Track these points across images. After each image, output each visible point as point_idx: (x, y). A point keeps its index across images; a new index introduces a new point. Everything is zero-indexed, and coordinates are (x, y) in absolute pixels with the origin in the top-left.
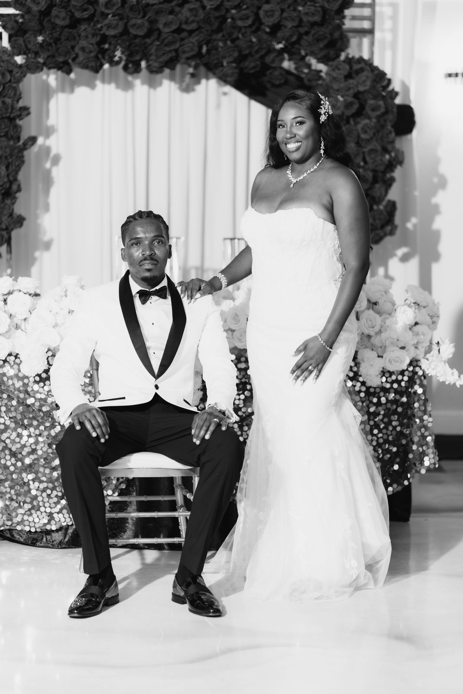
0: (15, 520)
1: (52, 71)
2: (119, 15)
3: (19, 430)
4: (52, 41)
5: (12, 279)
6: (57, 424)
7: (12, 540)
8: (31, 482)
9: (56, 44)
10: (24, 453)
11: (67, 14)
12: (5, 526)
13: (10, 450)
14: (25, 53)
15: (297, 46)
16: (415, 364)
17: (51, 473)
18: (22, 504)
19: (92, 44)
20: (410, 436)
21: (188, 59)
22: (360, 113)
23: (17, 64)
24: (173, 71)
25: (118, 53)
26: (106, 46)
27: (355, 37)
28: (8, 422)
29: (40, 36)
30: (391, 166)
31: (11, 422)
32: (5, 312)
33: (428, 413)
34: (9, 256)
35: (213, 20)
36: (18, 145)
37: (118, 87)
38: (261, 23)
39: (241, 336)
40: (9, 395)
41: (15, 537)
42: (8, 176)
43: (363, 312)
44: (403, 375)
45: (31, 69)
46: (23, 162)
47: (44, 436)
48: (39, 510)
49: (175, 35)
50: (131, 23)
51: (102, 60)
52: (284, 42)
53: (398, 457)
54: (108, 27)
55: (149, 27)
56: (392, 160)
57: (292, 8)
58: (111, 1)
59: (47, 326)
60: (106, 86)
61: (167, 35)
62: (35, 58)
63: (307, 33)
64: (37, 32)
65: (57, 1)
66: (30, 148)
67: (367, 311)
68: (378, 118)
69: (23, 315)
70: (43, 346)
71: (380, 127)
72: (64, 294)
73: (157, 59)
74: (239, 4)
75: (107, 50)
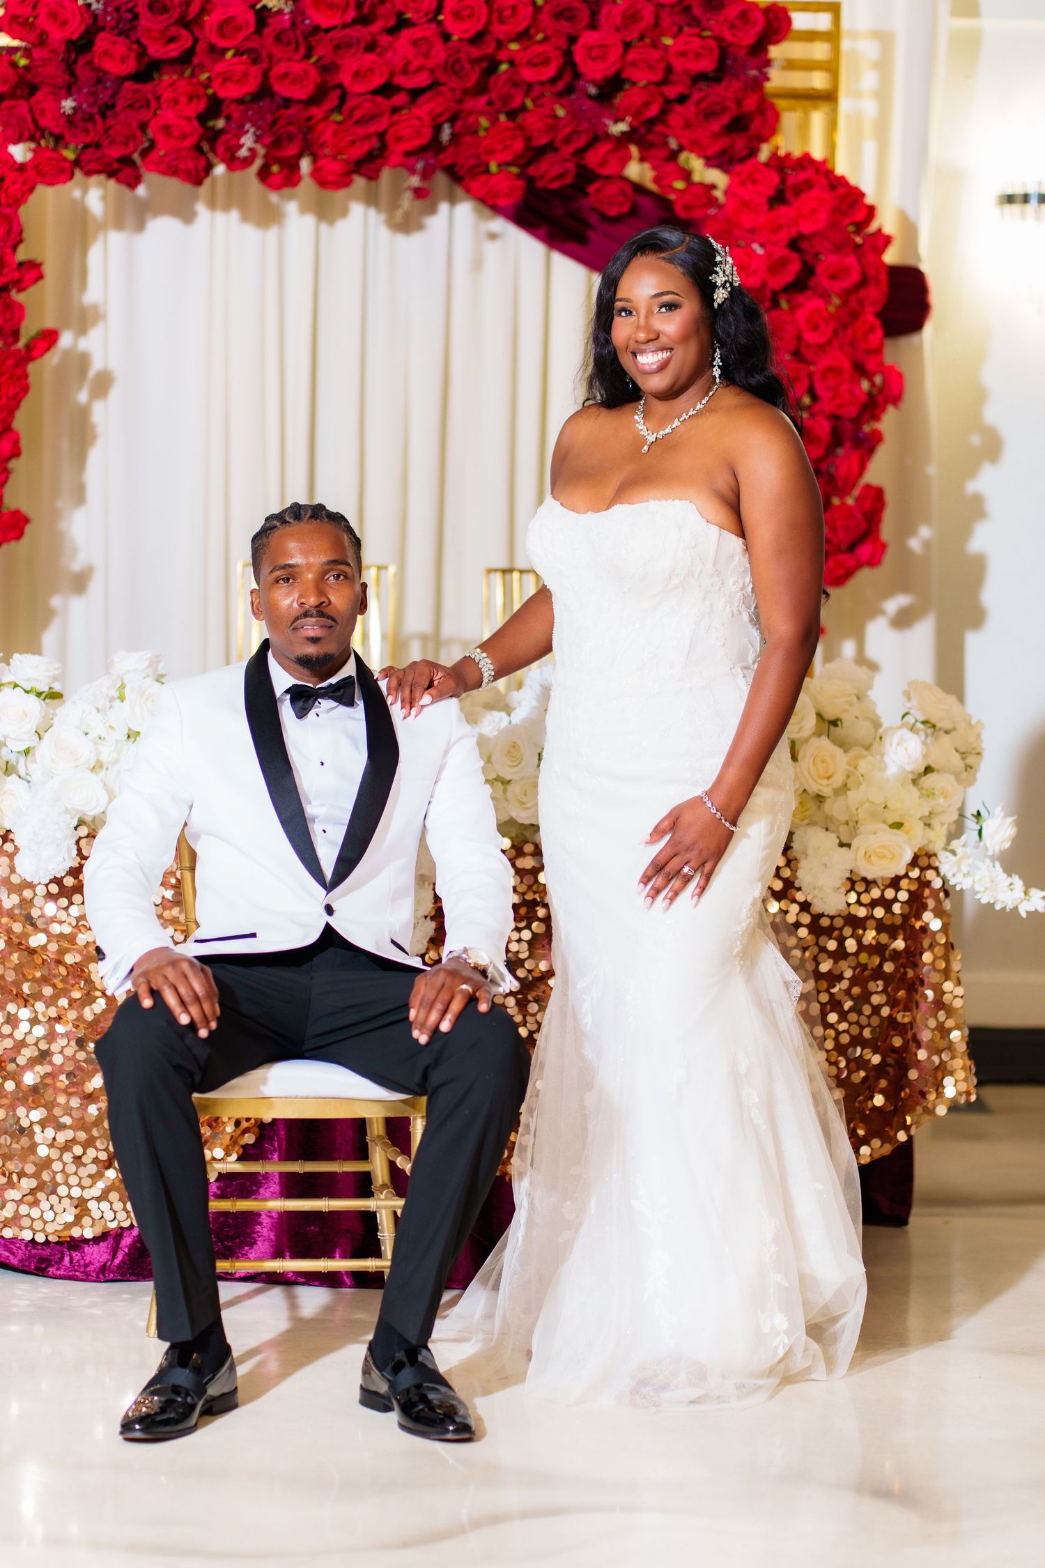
1: (94, 179)
2: (249, 51)
3: (11, 1007)
4: (95, 110)
6: (98, 994)
8: (37, 1129)
9: (104, 116)
10: (21, 1060)
11: (130, 49)
14: (32, 138)
15: (659, 128)
16: (923, 862)
17: (83, 1107)
18: (15, 1178)
19: (187, 118)
20: (912, 1029)
21: (408, 154)
22: (800, 285)
23: (15, 163)
24: (373, 183)
25: (248, 141)
26: (220, 124)
27: (792, 109)
29: (67, 99)
30: (874, 406)
33: (953, 975)
35: (467, 66)
36: (13, 348)
37: (245, 218)
38: (577, 75)
39: (525, 794)
43: (806, 741)
44: (898, 889)
45: (45, 174)
46: (25, 389)
47: (68, 1022)
48: (54, 1192)
49: (379, 99)
50: (276, 71)
51: (211, 156)
52: (629, 119)
53: (884, 1078)
54: (225, 80)
55: (319, 80)
56: (875, 392)
57: (647, 40)
58: (232, 18)
59: (76, 767)
60: (220, 217)
61: (361, 99)
62: (55, 150)
63: (682, 99)
64: (61, 88)
65: (109, 18)
66: (41, 355)
67: (814, 740)
68: (845, 295)
69: (22, 740)
70: (67, 811)
71: (849, 316)
72: (116, 695)
73: (337, 155)
74: (527, 30)
75: (222, 131)
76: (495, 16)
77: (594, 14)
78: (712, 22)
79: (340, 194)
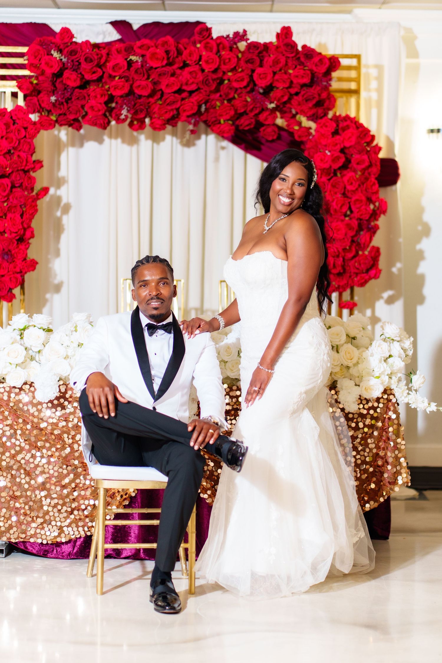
0: (29, 534)
1: (63, 127)
2: (124, 77)
3: (33, 452)
4: (64, 100)
5: (27, 316)
6: (67, 446)
7: (26, 552)
8: (43, 499)
9: (67, 103)
10: (37, 472)
11: (77, 76)
12: (20, 539)
13: (25, 470)
14: (39, 112)
15: (288, 105)
16: (388, 392)
17: (61, 490)
18: (35, 518)
19: (100, 103)
20: (385, 458)
21: (188, 117)
22: (345, 167)
23: (32, 121)
24: (175, 128)
25: (124, 112)
26: (113, 105)
27: (342, 97)
28: (23, 445)
29: (52, 96)
30: (375, 215)
31: (26, 444)
32: (21, 344)
33: (401, 436)
34: (22, 297)
35: (211, 82)
36: (32, 194)
37: (123, 141)
38: (255, 85)
39: (233, 367)
40: (24, 420)
41: (29, 549)
42: (22, 223)
43: (342, 345)
44: (379, 403)
45: (44, 126)
46: (36, 211)
47: (55, 457)
48: (50, 524)
49: (176, 95)
50: (135, 85)
51: (110, 118)
52: (275, 102)
53: (375, 477)
54: (115, 88)
55: (152, 88)
56: (376, 209)
57: (283, 71)
58: (118, 64)
59: (58, 357)
60: (113, 141)
61: (169, 95)
62: (48, 116)
63: (297, 94)
64: (50, 92)
65: (69, 65)
66: (43, 197)
67: (345, 345)
68: (363, 171)
69: (37, 347)
70: (55, 375)
71: (365, 179)
72: (74, 329)
73: (160, 117)
74: (235, 67)
75: (114, 108)
76: (222, 62)
77: (261, 61)
78: (308, 64)
79: (162, 132)
